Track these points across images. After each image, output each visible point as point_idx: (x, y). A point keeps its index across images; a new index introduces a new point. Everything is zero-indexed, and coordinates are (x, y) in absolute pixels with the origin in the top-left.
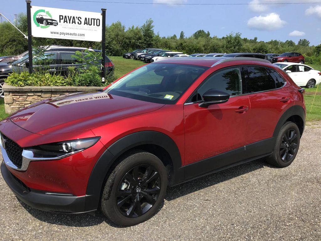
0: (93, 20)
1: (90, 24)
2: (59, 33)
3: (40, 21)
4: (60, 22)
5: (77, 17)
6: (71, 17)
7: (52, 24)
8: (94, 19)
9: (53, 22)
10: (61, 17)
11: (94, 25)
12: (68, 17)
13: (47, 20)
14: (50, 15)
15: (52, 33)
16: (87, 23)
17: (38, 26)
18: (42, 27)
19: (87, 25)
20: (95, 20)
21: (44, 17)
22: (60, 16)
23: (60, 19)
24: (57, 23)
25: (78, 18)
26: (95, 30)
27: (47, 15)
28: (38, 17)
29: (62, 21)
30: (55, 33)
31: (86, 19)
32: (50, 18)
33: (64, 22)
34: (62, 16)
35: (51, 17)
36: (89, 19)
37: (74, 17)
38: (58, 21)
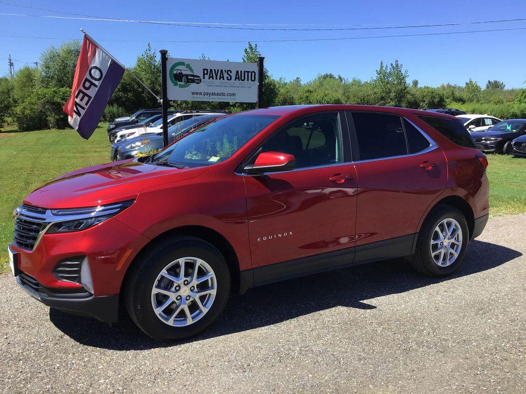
0: (246, 73)
1: (243, 79)
2: (203, 94)
3: (178, 77)
4: (204, 78)
5: (225, 71)
6: (218, 70)
7: (193, 81)
8: (248, 72)
9: (195, 78)
10: (206, 72)
11: (248, 80)
12: (215, 70)
13: (187, 76)
14: (191, 69)
15: (193, 93)
17: (176, 84)
18: (181, 86)
19: (239, 80)
20: (250, 73)
21: (184, 73)
22: (204, 70)
23: (204, 74)
24: (200, 80)
26: (249, 87)
27: (187, 69)
28: (175, 72)
30: (197, 94)
31: (237, 72)
32: (192, 74)
33: (209, 79)
34: (207, 70)
35: (192, 71)
36: (241, 71)
37: (222, 71)
38: (202, 78)
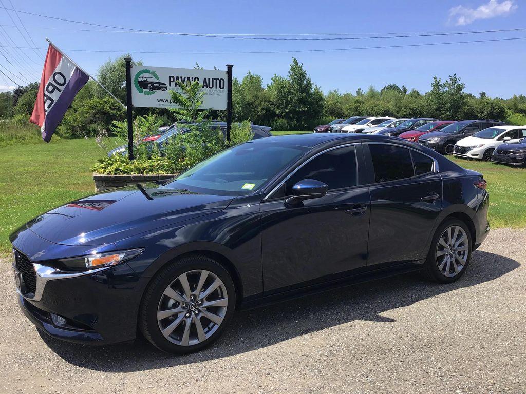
1: (211, 86)
2: (169, 101)
3: (143, 85)
4: (170, 85)
5: (192, 78)
7: (159, 88)
8: (216, 80)
9: (161, 85)
11: (216, 88)
12: (181, 78)
13: (152, 83)
14: (156, 77)
15: (159, 100)
16: (207, 86)
17: (141, 92)
18: (146, 93)
19: (207, 87)
20: (218, 81)
21: (149, 80)
22: (170, 77)
23: (170, 82)
24: (166, 88)
25: (195, 78)
26: (217, 95)
27: (153, 77)
28: (140, 80)
29: (173, 84)
30: (163, 101)
31: (205, 79)
32: (157, 81)
33: (176, 86)
34: (173, 77)
35: (158, 78)
36: (209, 79)
38: (168, 85)
